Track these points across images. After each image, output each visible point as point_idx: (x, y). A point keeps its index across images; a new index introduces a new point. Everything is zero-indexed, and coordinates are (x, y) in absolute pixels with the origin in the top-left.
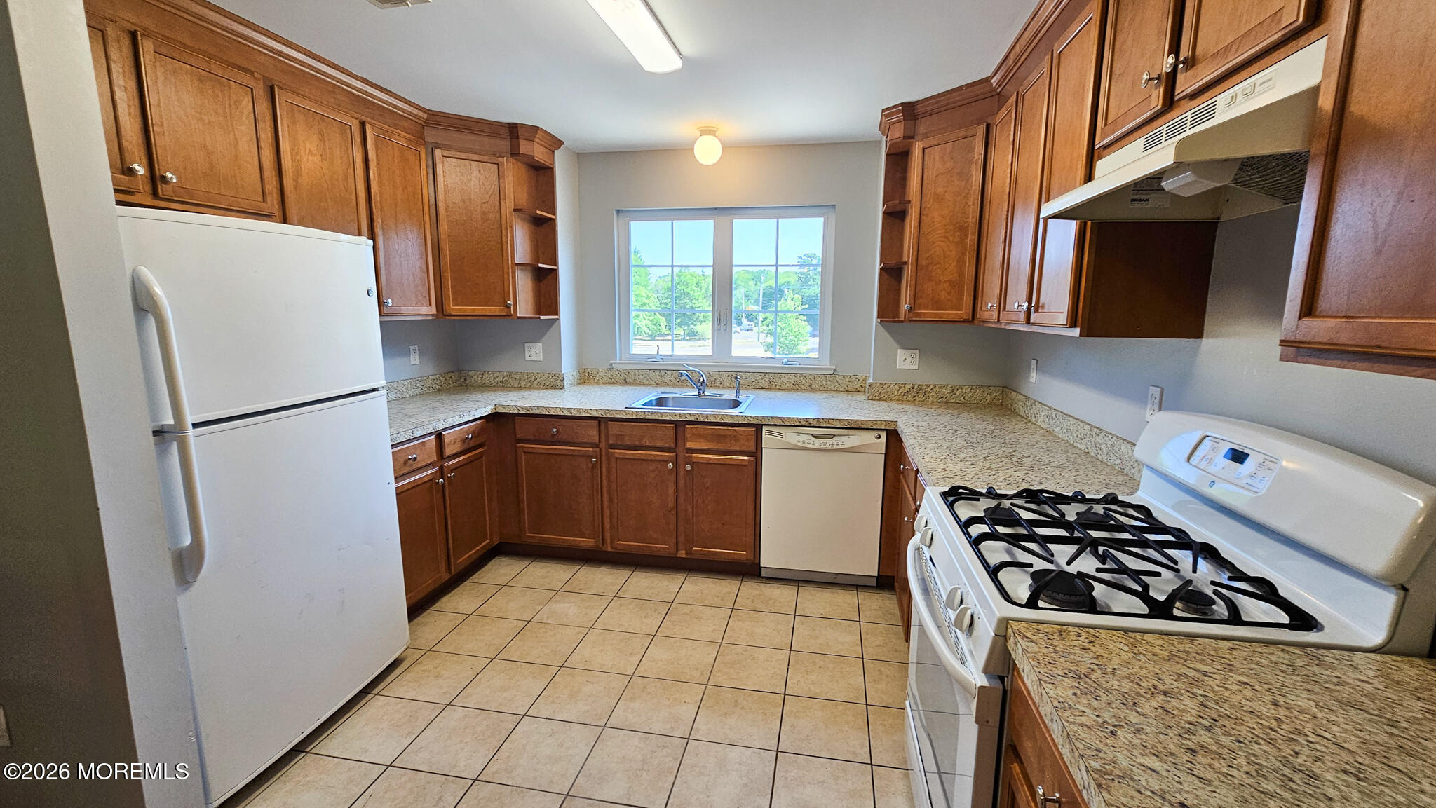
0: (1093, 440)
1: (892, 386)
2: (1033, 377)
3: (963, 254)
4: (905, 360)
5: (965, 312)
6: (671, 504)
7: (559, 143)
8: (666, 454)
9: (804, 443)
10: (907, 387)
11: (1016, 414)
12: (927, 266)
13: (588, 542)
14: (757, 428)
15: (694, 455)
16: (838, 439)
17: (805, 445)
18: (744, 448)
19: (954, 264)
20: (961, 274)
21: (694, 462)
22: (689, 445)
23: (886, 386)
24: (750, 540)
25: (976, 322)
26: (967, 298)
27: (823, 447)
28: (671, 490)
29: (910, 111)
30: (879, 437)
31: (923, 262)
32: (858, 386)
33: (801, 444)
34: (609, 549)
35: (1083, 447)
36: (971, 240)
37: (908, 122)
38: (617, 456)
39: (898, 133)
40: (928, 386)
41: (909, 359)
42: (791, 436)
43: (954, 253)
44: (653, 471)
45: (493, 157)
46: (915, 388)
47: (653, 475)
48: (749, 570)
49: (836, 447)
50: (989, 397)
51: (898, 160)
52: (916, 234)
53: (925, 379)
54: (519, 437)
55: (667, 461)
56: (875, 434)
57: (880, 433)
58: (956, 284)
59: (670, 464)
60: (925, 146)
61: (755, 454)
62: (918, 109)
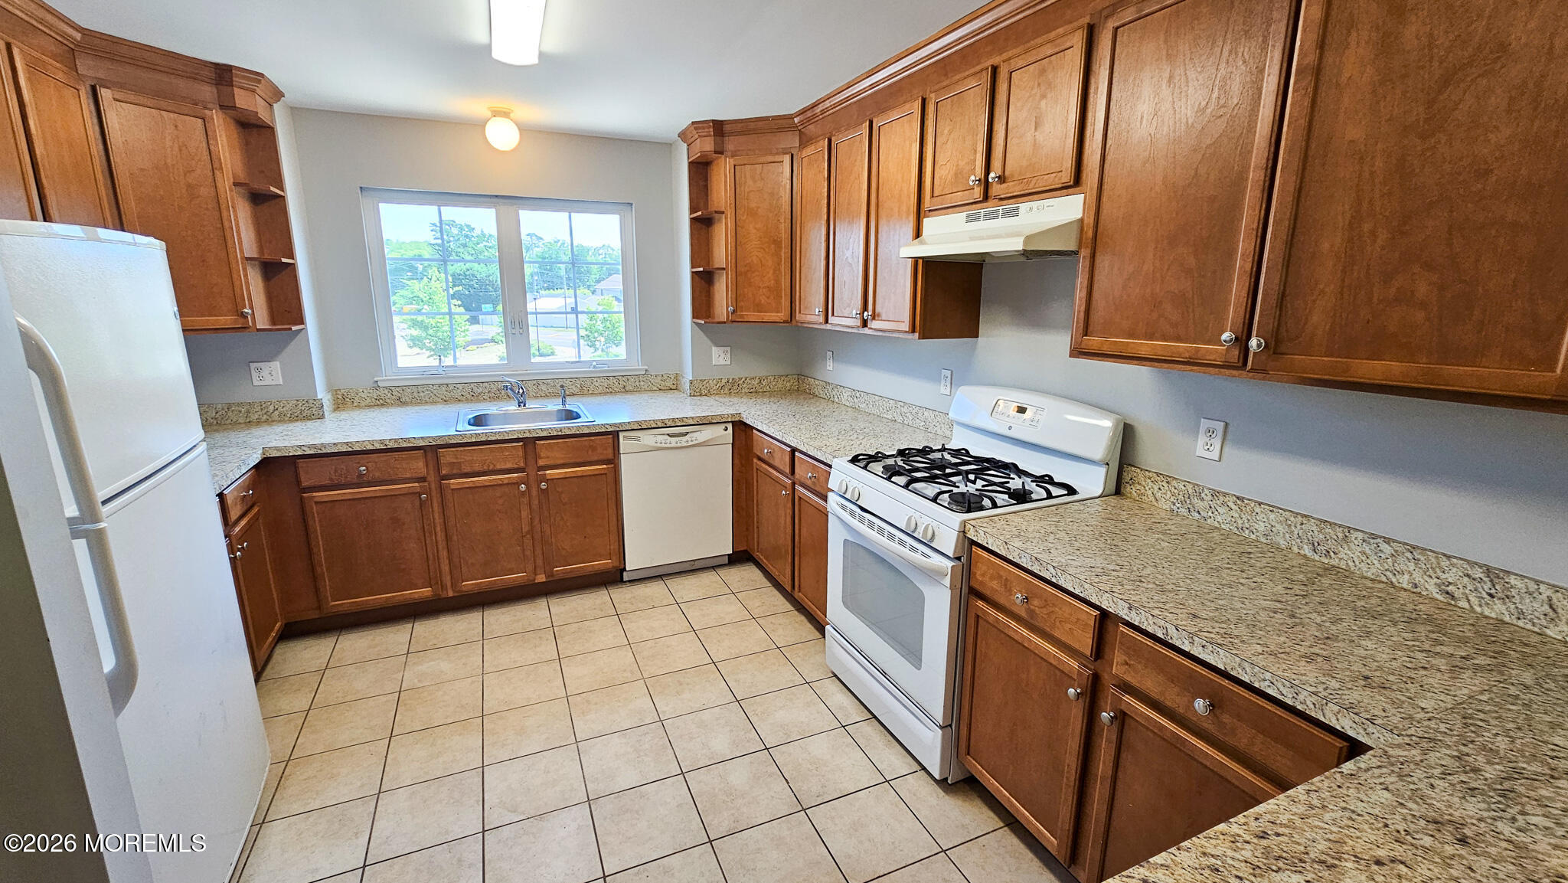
0: (898, 411)
1: (710, 382)
2: (830, 365)
3: (779, 264)
4: (719, 356)
5: (783, 315)
6: (526, 528)
7: (278, 95)
8: (516, 475)
9: (661, 443)
10: (724, 381)
11: (814, 395)
12: (746, 273)
13: (425, 592)
14: (613, 435)
15: (548, 472)
16: (695, 435)
17: (663, 445)
18: (602, 457)
19: (771, 272)
20: (778, 282)
21: (548, 480)
22: (541, 463)
23: (705, 383)
24: (615, 546)
25: (794, 322)
26: (785, 302)
27: (679, 445)
28: (525, 514)
29: (718, 128)
30: (726, 429)
31: (741, 269)
32: (669, 384)
33: (659, 445)
34: (451, 594)
35: (890, 417)
36: (785, 253)
37: (718, 138)
38: (452, 487)
40: (740, 379)
41: (723, 355)
42: (648, 439)
43: (770, 263)
44: (500, 497)
45: (196, 109)
46: (730, 381)
47: (500, 501)
48: (614, 577)
49: (690, 443)
50: (788, 384)
51: (700, 170)
52: (734, 244)
53: (737, 372)
54: (305, 484)
55: (518, 484)
56: (723, 426)
57: (727, 425)
58: (776, 290)
59: (523, 486)
60: (736, 163)
61: (613, 461)
62: (727, 128)
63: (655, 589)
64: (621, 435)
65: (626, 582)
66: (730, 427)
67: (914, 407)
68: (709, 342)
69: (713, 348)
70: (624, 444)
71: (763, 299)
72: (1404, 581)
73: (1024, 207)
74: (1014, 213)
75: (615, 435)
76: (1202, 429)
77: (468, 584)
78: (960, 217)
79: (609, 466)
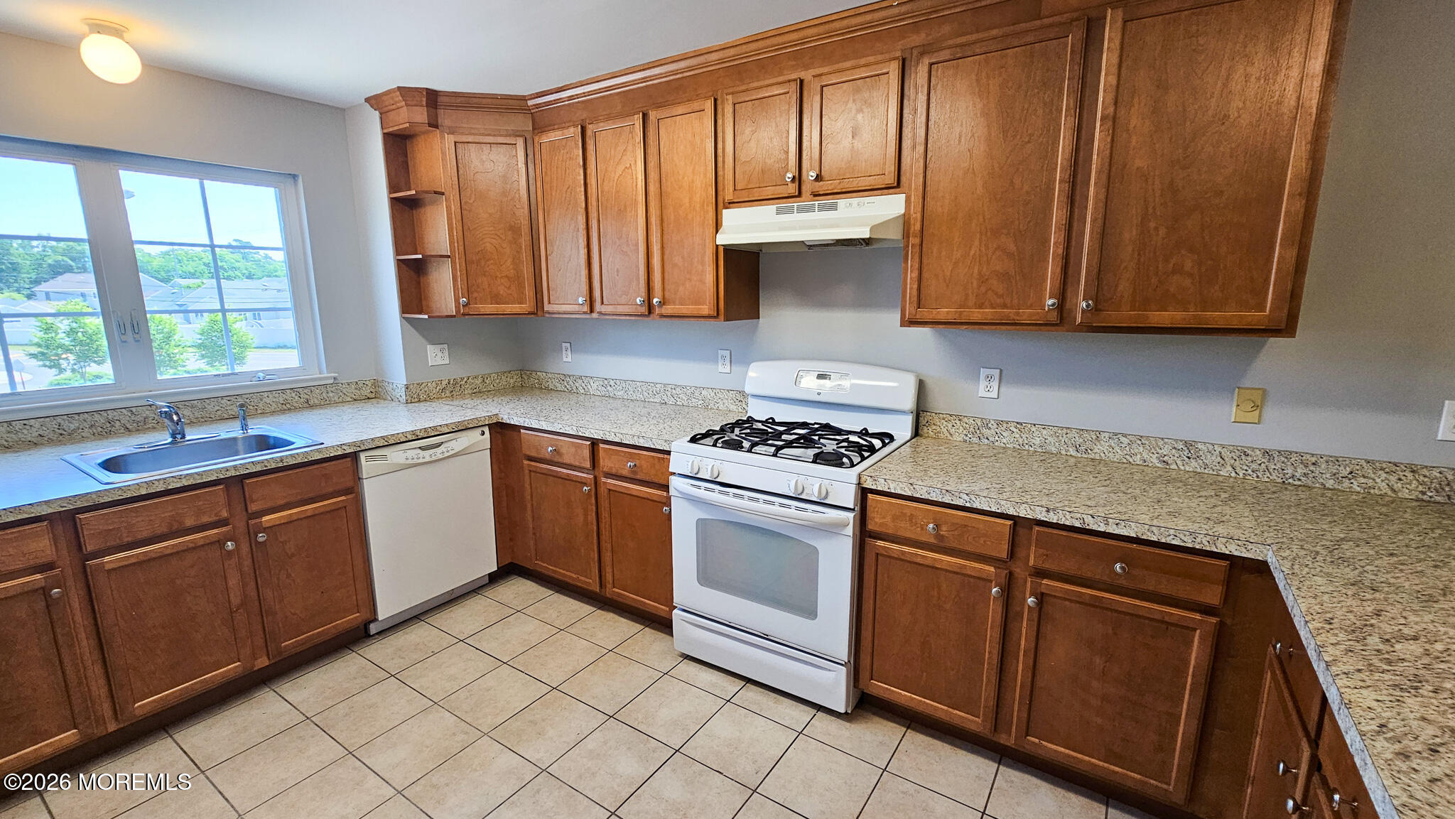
1: (429, 384)
2: (567, 357)
3: (519, 253)
4: (436, 356)
5: (527, 307)
6: (235, 600)
8: (215, 531)
9: (413, 459)
12: (478, 261)
13: (65, 739)
15: (266, 518)
16: (450, 444)
17: (413, 462)
18: (336, 488)
19: (510, 260)
20: (519, 271)
21: (265, 528)
22: (253, 507)
23: (423, 386)
24: (360, 597)
25: (539, 312)
26: (529, 292)
27: (434, 458)
28: (232, 581)
29: (432, 98)
30: (483, 433)
31: (475, 258)
32: (366, 392)
33: (410, 462)
34: (114, 727)
36: (525, 240)
40: (462, 379)
41: (440, 354)
42: (396, 456)
43: (508, 250)
46: (451, 383)
47: (192, 572)
49: (447, 454)
52: (461, 228)
53: (458, 372)
55: (220, 543)
56: (479, 431)
57: (484, 429)
58: (517, 279)
59: (229, 543)
60: (456, 140)
61: (353, 489)
62: (441, 99)
63: (417, 634)
64: (363, 456)
65: (373, 635)
66: (486, 430)
67: (688, 388)
68: (423, 341)
69: (428, 346)
70: (367, 465)
71: (502, 291)
72: (1138, 459)
73: (842, 203)
74: (834, 207)
75: (354, 457)
76: (982, 376)
77: (145, 704)
78: (771, 209)
79: (349, 497)
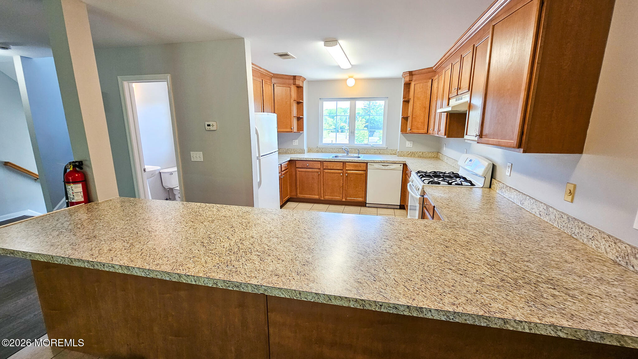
1: (405, 152)
2: (444, 148)
3: (425, 115)
4: (409, 144)
5: (425, 131)
6: (341, 185)
7: (305, 79)
8: (340, 171)
10: (409, 152)
11: (440, 159)
12: (415, 118)
13: (317, 197)
15: (348, 171)
16: (390, 166)
17: (380, 168)
18: (363, 169)
19: (423, 117)
20: (424, 120)
21: (348, 173)
22: (347, 169)
23: (403, 152)
24: (364, 195)
25: (428, 133)
26: (426, 127)
27: (385, 169)
28: (341, 181)
29: (411, 73)
30: (401, 166)
31: (414, 116)
32: (394, 152)
34: (323, 199)
36: (427, 110)
37: (410, 76)
38: (326, 172)
39: (407, 79)
40: (415, 152)
42: (376, 166)
43: (422, 114)
44: (336, 176)
45: (289, 86)
46: (412, 153)
50: (433, 155)
52: (412, 109)
53: (414, 150)
54: (297, 166)
55: (340, 173)
57: (401, 164)
58: (423, 123)
59: (342, 174)
60: (415, 83)
61: (366, 171)
62: (413, 73)
63: (373, 210)
65: (366, 206)
68: (406, 139)
69: (407, 142)
70: (369, 166)
71: (419, 126)
74: (462, 99)
75: (367, 163)
76: (507, 166)
78: (455, 100)
